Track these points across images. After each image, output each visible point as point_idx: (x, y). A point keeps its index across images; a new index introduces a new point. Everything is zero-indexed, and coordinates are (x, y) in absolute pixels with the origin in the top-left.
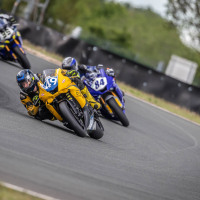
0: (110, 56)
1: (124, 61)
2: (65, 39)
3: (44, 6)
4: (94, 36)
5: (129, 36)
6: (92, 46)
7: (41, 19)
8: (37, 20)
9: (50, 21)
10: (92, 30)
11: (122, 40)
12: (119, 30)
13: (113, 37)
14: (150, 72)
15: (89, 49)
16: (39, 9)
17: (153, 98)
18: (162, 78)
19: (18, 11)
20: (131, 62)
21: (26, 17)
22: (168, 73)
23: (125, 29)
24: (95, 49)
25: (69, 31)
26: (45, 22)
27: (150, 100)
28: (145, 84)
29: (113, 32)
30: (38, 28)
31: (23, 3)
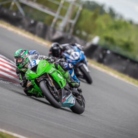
0: (119, 57)
1: (128, 61)
2: (88, 45)
3: (73, 22)
4: (108, 43)
5: (132, 44)
6: (106, 50)
7: (72, 31)
8: (69, 31)
9: (78, 32)
10: (107, 39)
11: (127, 46)
12: (125, 39)
13: (121, 43)
15: (104, 52)
16: (70, 24)
19: (56, 25)
20: (133, 61)
21: (61, 29)
23: (129, 38)
24: (108, 52)
25: (91, 39)
26: (74, 33)
29: (121, 40)
30: (69, 37)
31: (59, 20)
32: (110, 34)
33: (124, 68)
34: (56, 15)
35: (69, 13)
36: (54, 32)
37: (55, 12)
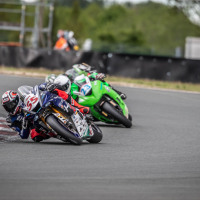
0: (127, 58)
1: (141, 58)
2: (79, 55)
3: (48, 30)
4: (106, 44)
5: (140, 34)
6: (107, 54)
8: (46, 45)
10: (103, 38)
11: (134, 39)
12: (128, 30)
13: (125, 38)
14: (170, 61)
15: (104, 57)
16: (45, 34)
17: (180, 84)
18: (184, 63)
19: (25, 42)
20: (149, 58)
21: (35, 46)
22: (187, 56)
23: (134, 27)
24: (110, 56)
27: (178, 87)
28: (169, 74)
29: (123, 34)
30: (50, 53)
31: (28, 34)
32: (104, 31)
33: (139, 70)
34: (21, 28)
35: (38, 19)
36: (26, 52)
37: (19, 26)
